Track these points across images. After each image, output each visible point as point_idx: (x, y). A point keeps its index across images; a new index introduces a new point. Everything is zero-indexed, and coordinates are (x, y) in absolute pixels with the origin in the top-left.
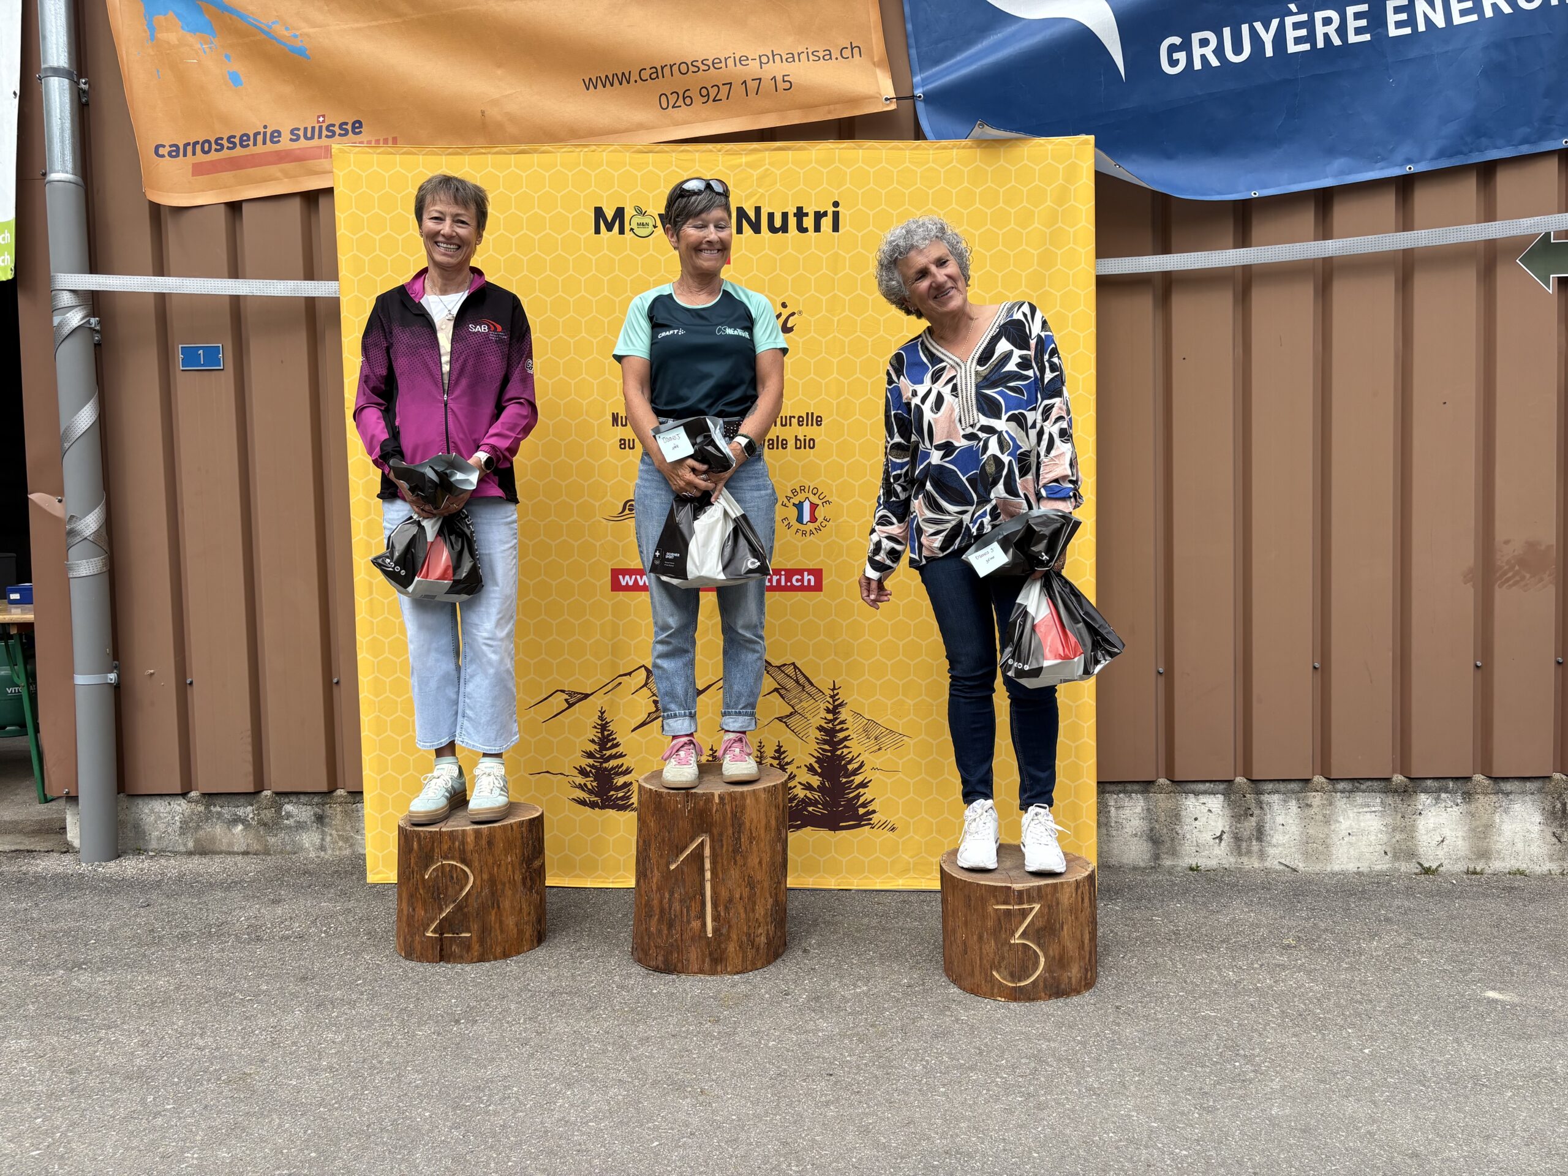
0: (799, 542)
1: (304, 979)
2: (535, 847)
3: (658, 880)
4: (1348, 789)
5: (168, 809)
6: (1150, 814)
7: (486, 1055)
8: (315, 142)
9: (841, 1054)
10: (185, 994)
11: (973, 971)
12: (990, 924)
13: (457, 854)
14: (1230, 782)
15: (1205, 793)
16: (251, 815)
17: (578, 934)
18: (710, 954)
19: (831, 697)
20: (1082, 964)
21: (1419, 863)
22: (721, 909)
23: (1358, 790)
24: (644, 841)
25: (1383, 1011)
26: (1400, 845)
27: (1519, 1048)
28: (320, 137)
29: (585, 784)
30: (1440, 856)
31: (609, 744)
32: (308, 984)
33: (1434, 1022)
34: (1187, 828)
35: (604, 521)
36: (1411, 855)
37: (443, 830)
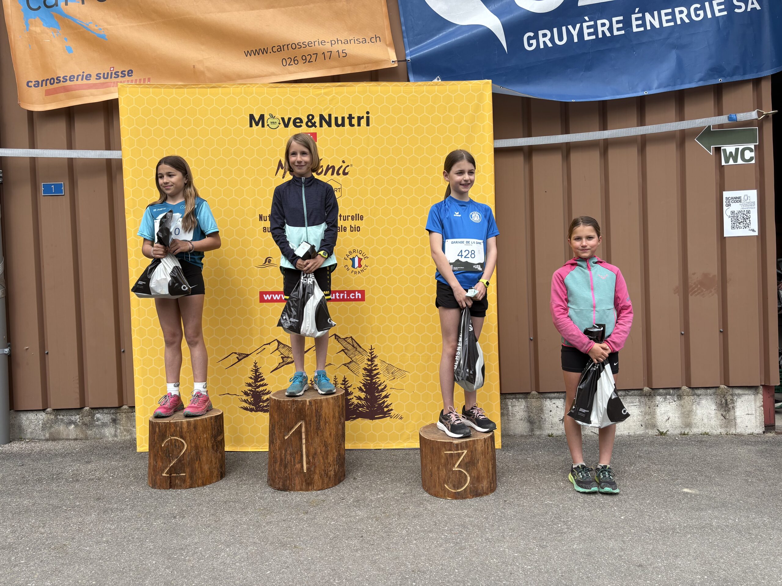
0: (354, 277)
2: (219, 429)
3: (279, 444)
5: (36, 417)
6: (528, 409)
7: (188, 533)
8: (109, 80)
9: (367, 527)
11: (435, 485)
12: (443, 461)
13: (178, 433)
15: (554, 398)
17: (242, 473)
18: (306, 481)
19: (370, 353)
20: (489, 480)
21: (658, 430)
22: (311, 458)
23: (628, 395)
24: (272, 425)
25: (633, 499)
26: (648, 422)
27: (696, 515)
28: (111, 78)
29: (247, 400)
30: (667, 427)
31: (259, 379)
32: (100, 502)
33: (656, 503)
34: (546, 415)
35: (256, 268)
36: (654, 426)
37: (171, 421)
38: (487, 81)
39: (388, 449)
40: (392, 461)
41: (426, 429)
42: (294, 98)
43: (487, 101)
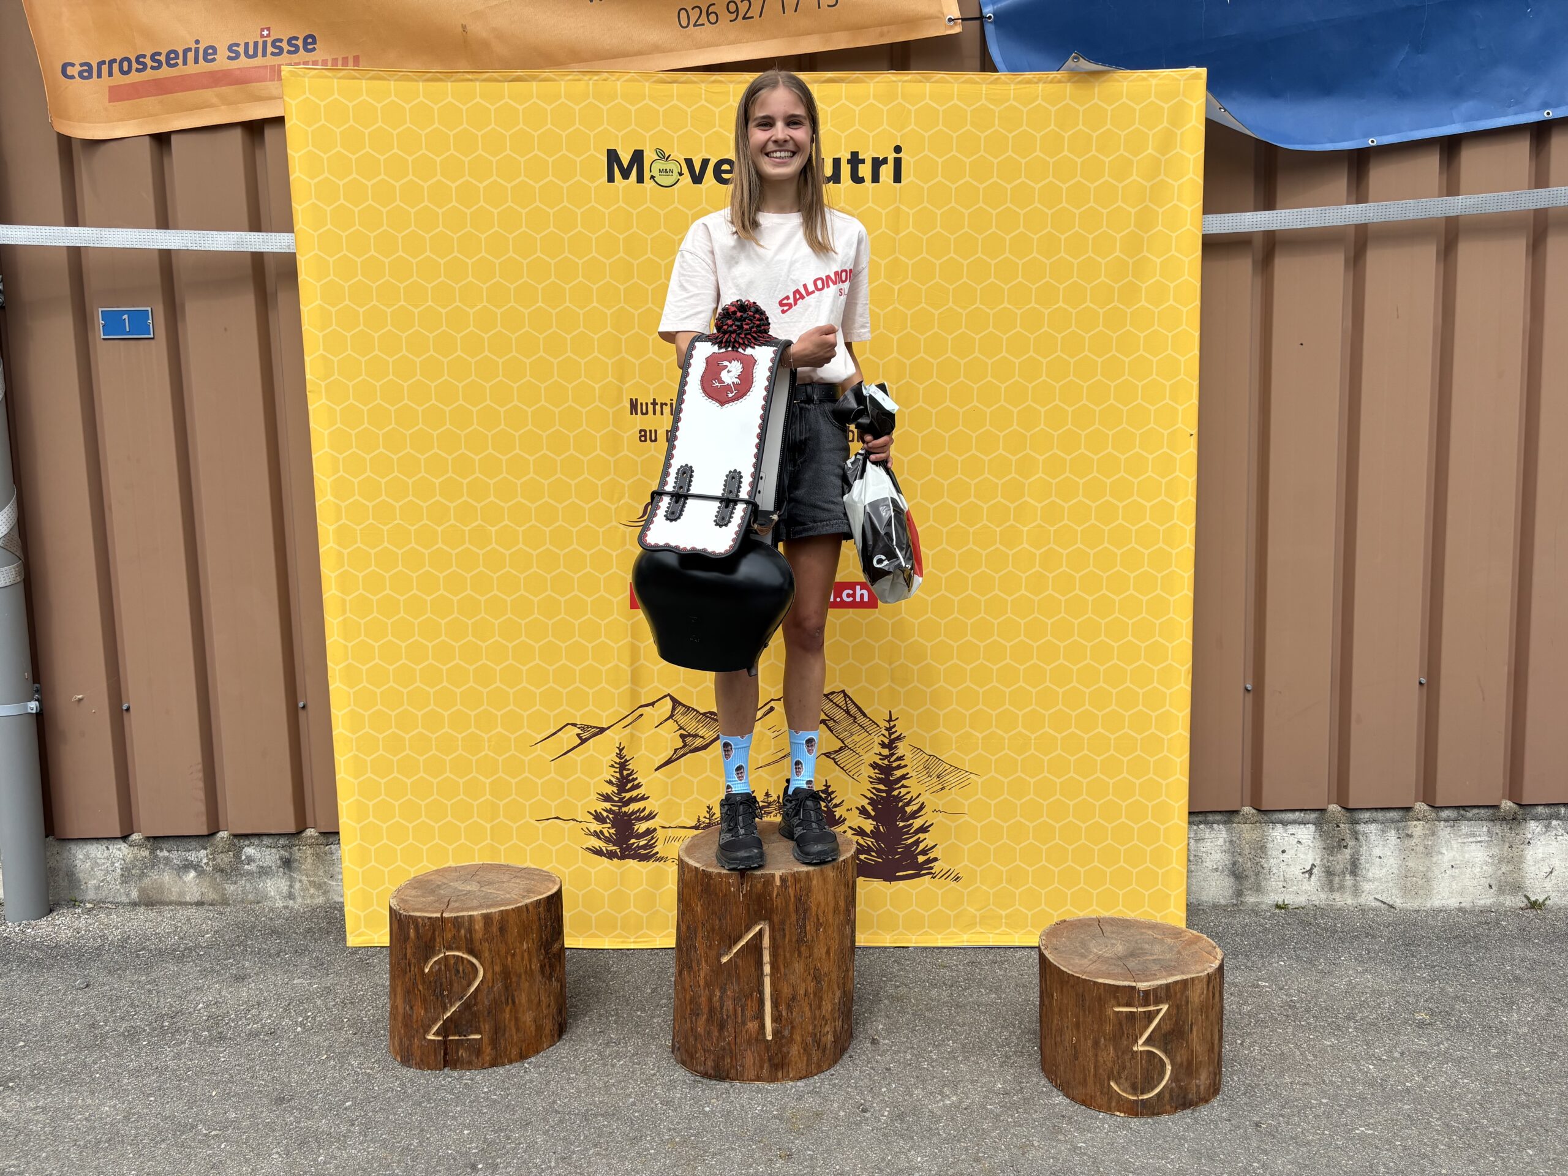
0: (851, 551)
1: (280, 1100)
2: (554, 927)
3: (706, 975)
4: (1452, 817)
5: (105, 855)
6: (1233, 847)
8: (259, 61)
10: (136, 1127)
11: (1085, 1080)
12: (1108, 1028)
13: (463, 944)
14: (1323, 811)
15: (1294, 822)
16: (205, 861)
17: (604, 1020)
18: (770, 1060)
19: (887, 729)
20: (1211, 1069)
21: (1525, 897)
22: (783, 1008)
23: (1464, 818)
24: (688, 927)
26: (1506, 877)
28: (264, 54)
29: (601, 832)
30: (1547, 889)
31: (629, 785)
32: (285, 1110)
34: (1273, 862)
35: (622, 527)
36: (1517, 887)
37: (444, 915)
38: (1193, 70)
39: (925, 948)
40: (945, 984)
41: (1054, 941)
42: (717, 111)
43: (1193, 122)
